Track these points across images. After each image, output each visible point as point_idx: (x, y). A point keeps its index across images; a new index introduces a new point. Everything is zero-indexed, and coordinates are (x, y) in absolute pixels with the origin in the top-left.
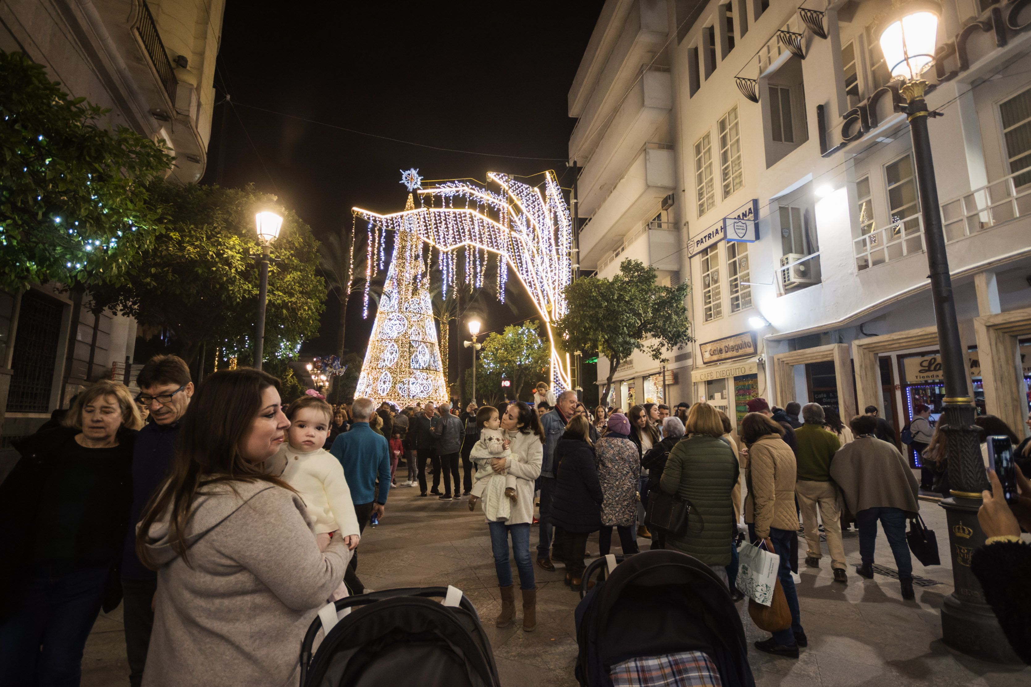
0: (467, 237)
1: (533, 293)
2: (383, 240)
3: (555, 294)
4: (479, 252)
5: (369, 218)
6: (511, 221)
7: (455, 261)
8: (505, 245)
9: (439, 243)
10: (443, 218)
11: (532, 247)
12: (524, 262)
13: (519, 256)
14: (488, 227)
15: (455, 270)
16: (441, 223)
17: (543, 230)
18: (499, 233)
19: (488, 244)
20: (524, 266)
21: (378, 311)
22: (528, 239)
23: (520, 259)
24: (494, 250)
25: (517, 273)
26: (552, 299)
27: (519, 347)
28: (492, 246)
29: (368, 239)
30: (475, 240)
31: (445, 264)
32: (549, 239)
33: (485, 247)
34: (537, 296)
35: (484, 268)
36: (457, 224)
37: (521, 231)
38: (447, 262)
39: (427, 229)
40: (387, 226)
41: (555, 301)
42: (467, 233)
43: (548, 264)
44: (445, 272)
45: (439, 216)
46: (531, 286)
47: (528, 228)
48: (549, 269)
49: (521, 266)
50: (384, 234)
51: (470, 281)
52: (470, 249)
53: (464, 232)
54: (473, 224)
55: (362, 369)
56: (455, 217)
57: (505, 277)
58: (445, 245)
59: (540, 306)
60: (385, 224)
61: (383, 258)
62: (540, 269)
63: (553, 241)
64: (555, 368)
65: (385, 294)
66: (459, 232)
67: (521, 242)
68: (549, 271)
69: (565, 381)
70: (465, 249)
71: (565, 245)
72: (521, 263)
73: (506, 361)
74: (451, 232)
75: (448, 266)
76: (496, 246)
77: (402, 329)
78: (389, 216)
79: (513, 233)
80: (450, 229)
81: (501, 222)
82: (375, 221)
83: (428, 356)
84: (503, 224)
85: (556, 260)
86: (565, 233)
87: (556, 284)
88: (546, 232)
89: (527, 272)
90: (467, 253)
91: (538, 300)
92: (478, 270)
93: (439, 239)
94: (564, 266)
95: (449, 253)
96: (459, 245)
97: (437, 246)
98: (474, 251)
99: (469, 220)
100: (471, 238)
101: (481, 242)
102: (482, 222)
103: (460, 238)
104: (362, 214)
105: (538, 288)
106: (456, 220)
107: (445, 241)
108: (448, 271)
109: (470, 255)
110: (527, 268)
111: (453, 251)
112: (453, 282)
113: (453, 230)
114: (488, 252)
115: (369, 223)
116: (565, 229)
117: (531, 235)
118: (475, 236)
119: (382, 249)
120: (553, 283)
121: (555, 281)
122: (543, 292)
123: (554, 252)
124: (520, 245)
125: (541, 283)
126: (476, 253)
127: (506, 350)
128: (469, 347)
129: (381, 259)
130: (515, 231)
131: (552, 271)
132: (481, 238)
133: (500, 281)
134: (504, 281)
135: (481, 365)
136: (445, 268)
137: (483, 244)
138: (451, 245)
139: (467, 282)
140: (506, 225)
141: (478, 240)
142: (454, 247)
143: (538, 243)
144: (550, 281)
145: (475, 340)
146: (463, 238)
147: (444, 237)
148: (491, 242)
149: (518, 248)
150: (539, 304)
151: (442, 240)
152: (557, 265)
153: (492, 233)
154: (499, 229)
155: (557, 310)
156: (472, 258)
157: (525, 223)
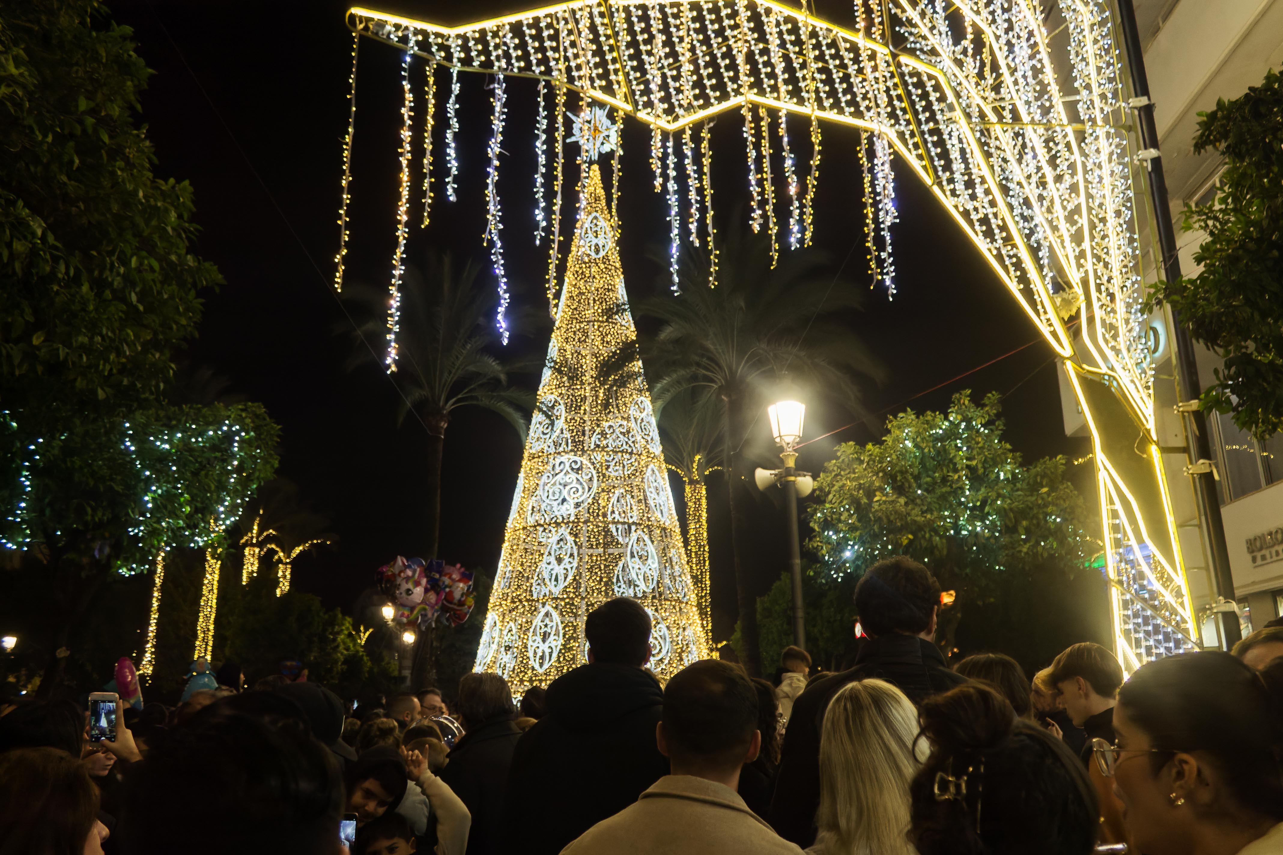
0: (745, 80)
1: (999, 257)
2: (452, 106)
3: (1082, 255)
4: (789, 130)
5: (404, 40)
6: (895, 20)
7: (706, 161)
8: (883, 100)
9: (649, 104)
10: (656, 26)
11: (977, 100)
12: (955, 154)
13: (932, 132)
14: (818, 46)
15: (708, 192)
16: (650, 40)
17: (1009, 43)
18: (856, 60)
19: (819, 100)
20: (958, 166)
21: (526, 455)
22: (961, 76)
23: (941, 143)
24: (847, 119)
25: (936, 190)
26: (1074, 276)
27: (944, 480)
28: (836, 105)
29: (401, 102)
30: (775, 88)
31: (672, 173)
32: (1037, 72)
33: (809, 110)
34: (1018, 265)
35: (811, 181)
36: (706, 41)
37: (933, 52)
38: (680, 167)
39: (603, 64)
40: (467, 61)
41: (1085, 283)
42: (744, 68)
43: (1043, 155)
44: (673, 199)
45: (645, 18)
46: (989, 234)
47: (956, 43)
48: (1047, 170)
49: (948, 167)
50: (456, 88)
51: (765, 226)
52: (757, 119)
53: (733, 66)
54: (762, 38)
55: (490, 606)
56: (700, 18)
57: (890, 206)
58: (670, 111)
59: (1033, 303)
60: (458, 54)
61: (454, 166)
62: (1017, 172)
63: (1049, 76)
64: (1116, 528)
65: (540, 410)
66: (717, 67)
67: (937, 88)
68: (1050, 178)
69: (1166, 580)
70: (743, 119)
71: (1096, 90)
72: (945, 155)
73: (905, 528)
74: (687, 67)
75: (682, 178)
76: (848, 103)
77: (586, 497)
78: (470, 29)
79: (904, 59)
80: (685, 58)
81: (861, 25)
82: (424, 45)
83: (654, 563)
84: (868, 33)
85: (1071, 138)
86: (1090, 50)
87: (1084, 221)
88: (1022, 51)
89: (970, 184)
90: (748, 132)
91: (1023, 279)
92: (793, 190)
93: (647, 92)
94: (1104, 157)
95: (687, 137)
96: (717, 108)
97: (643, 115)
98: (774, 126)
99: (746, 26)
100: (757, 85)
101: (796, 93)
102: (795, 30)
103: (720, 86)
104: (381, 24)
105: (1018, 240)
106: (703, 30)
107: (667, 99)
108: (683, 191)
109: (758, 135)
110: (968, 171)
111: (697, 128)
112: (702, 232)
113: (694, 61)
114: (823, 124)
115: (404, 52)
116: (1089, 38)
117: (971, 65)
118: (772, 75)
119: (449, 135)
120: (1070, 219)
121: (1077, 210)
122: (1034, 251)
123: (1060, 113)
124: (933, 97)
125: (1025, 218)
126: (782, 132)
127: (900, 490)
128: (772, 487)
129: (448, 172)
130: (912, 52)
131: (1059, 179)
132: (793, 80)
133: (876, 220)
134: (889, 220)
135: (812, 557)
136: (672, 186)
137: (801, 101)
138: (689, 108)
139: (756, 228)
140: (876, 31)
141: (783, 88)
142: (702, 114)
143: (996, 88)
144: (1059, 212)
145: (791, 463)
146: (730, 86)
147: (664, 86)
148: (832, 93)
149: (928, 107)
150: (1028, 293)
151: (656, 96)
152: (1077, 157)
153: (832, 64)
154: (854, 49)
155: (1099, 314)
156: (766, 151)
157: (943, 27)
